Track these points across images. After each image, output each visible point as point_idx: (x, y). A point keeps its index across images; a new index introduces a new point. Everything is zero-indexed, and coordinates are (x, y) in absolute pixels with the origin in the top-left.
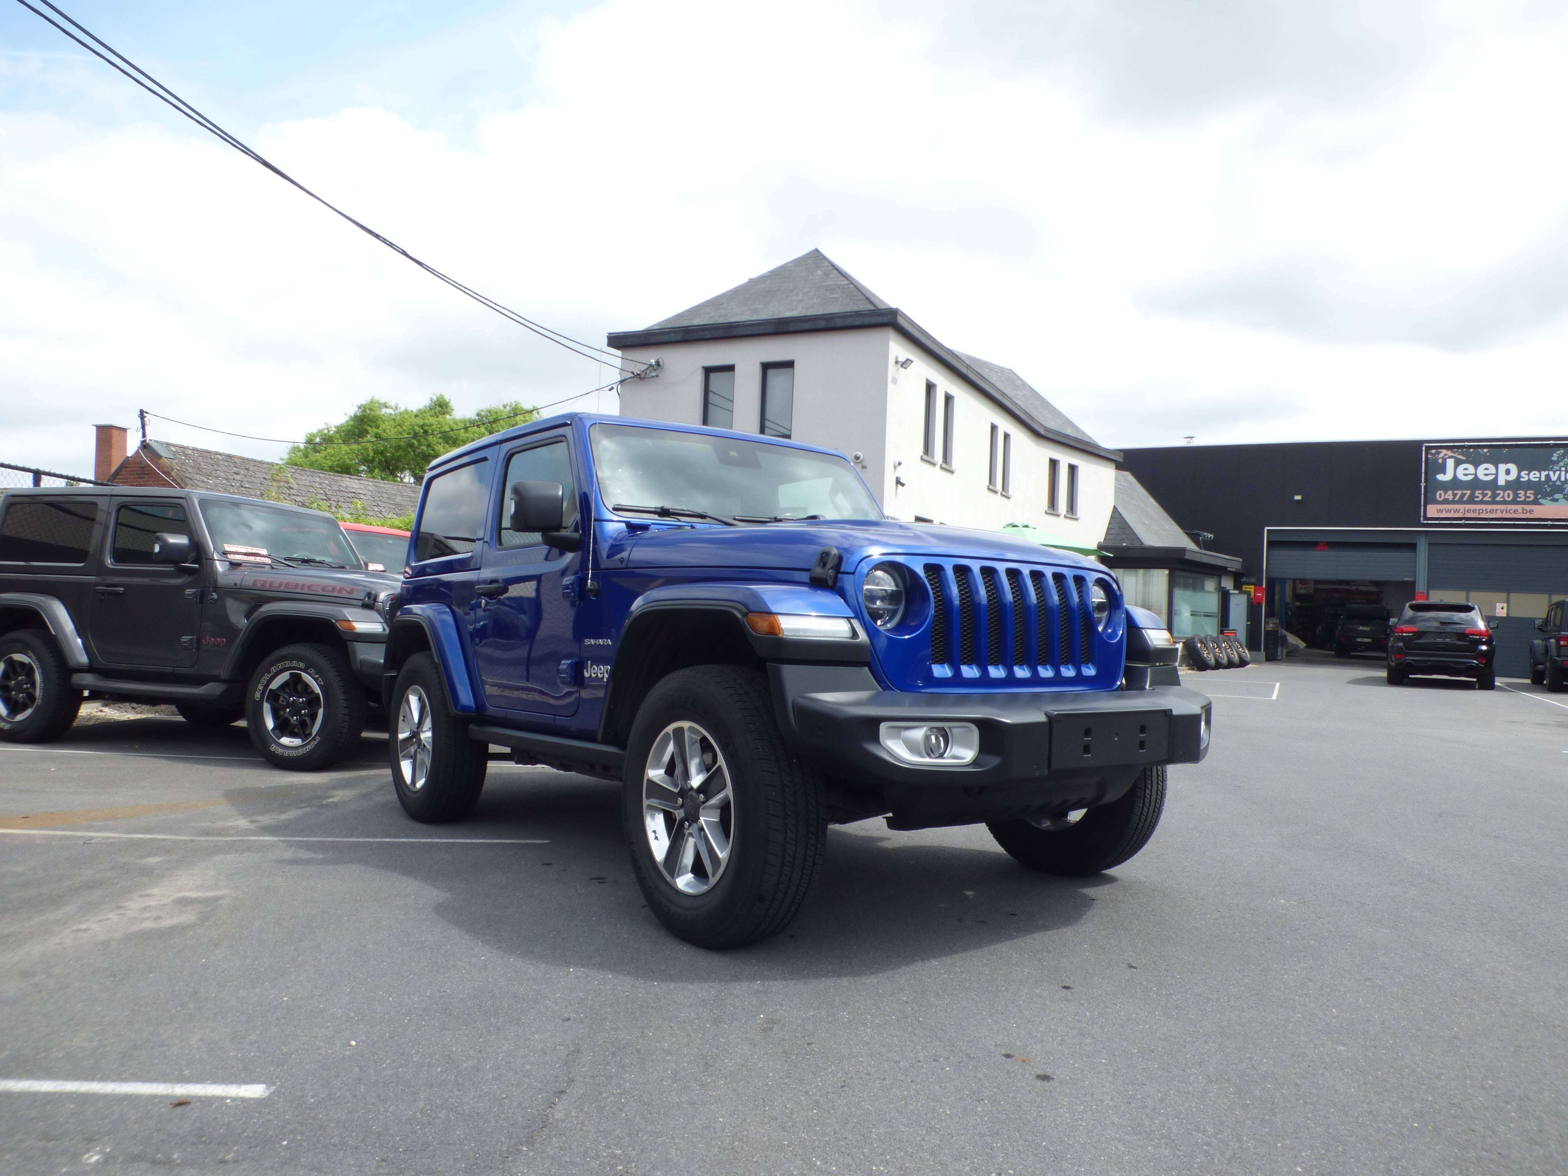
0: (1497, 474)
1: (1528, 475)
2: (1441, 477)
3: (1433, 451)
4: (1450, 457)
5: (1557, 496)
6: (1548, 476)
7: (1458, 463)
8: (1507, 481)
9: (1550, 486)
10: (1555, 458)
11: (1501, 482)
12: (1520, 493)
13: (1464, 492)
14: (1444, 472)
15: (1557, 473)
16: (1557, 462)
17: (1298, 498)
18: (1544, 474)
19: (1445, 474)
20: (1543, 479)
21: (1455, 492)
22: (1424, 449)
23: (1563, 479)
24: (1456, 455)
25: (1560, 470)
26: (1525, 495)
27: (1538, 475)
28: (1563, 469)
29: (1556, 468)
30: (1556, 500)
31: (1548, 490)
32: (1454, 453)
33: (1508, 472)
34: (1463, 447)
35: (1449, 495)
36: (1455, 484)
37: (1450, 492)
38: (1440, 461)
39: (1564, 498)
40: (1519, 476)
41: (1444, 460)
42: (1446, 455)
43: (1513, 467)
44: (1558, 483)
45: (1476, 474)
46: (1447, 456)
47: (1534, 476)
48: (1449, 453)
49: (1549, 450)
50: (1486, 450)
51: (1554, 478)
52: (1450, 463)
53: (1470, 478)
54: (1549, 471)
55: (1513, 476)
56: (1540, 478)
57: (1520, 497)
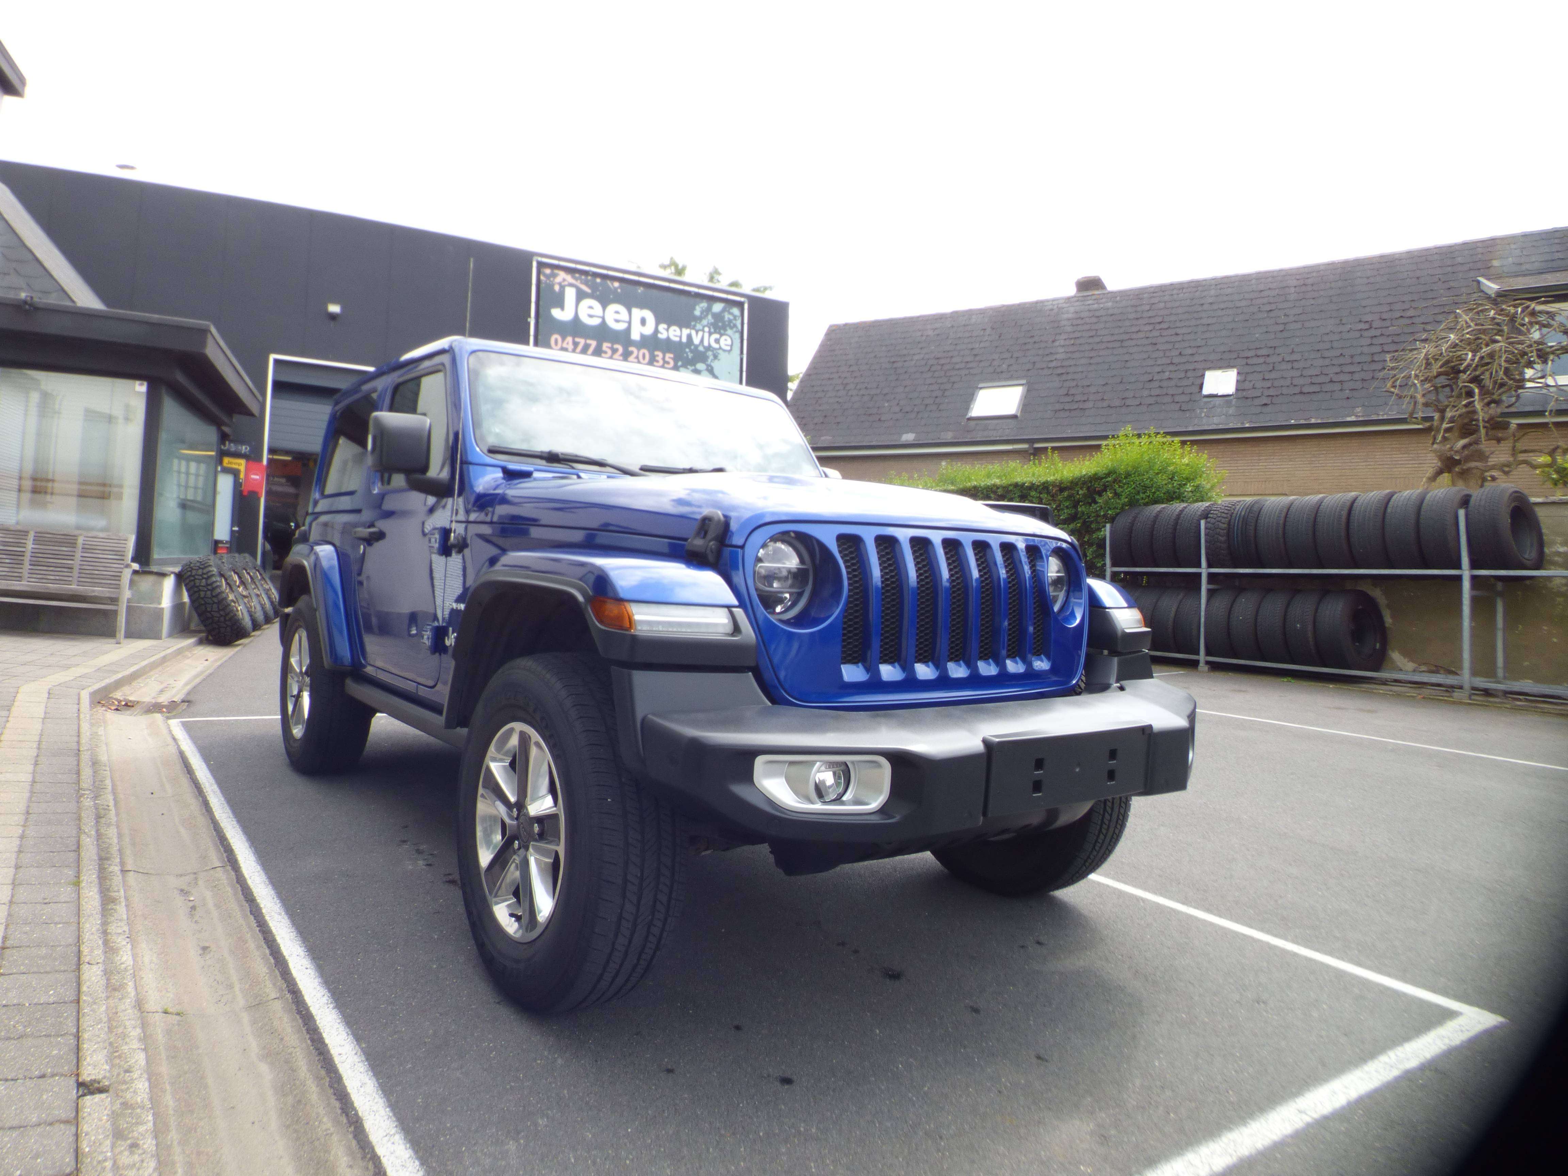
0: (630, 323)
1: (667, 330)
2: (556, 313)
3: (548, 271)
4: (571, 285)
5: (701, 366)
6: (689, 337)
7: (581, 296)
8: (642, 336)
9: (691, 351)
10: (697, 313)
11: (635, 336)
12: (658, 356)
13: (589, 341)
14: (561, 305)
15: (700, 334)
16: (699, 319)
17: (334, 308)
18: (686, 332)
19: (562, 308)
20: (684, 340)
21: (577, 340)
22: (535, 264)
23: (706, 343)
24: (578, 283)
25: (703, 331)
26: (664, 359)
27: (678, 332)
28: (706, 329)
29: (699, 326)
30: (697, 372)
31: (690, 355)
32: (576, 279)
33: (643, 322)
34: (586, 273)
35: (568, 343)
36: (575, 328)
37: (569, 339)
38: (557, 288)
39: (707, 370)
40: (656, 331)
41: (562, 288)
42: (564, 280)
43: (649, 315)
44: (701, 348)
45: (603, 318)
46: (566, 283)
47: (675, 333)
48: (569, 278)
49: (691, 300)
50: (616, 284)
51: (696, 340)
52: (570, 295)
53: (595, 322)
54: (691, 329)
55: (649, 330)
56: (681, 337)
57: (658, 361)
